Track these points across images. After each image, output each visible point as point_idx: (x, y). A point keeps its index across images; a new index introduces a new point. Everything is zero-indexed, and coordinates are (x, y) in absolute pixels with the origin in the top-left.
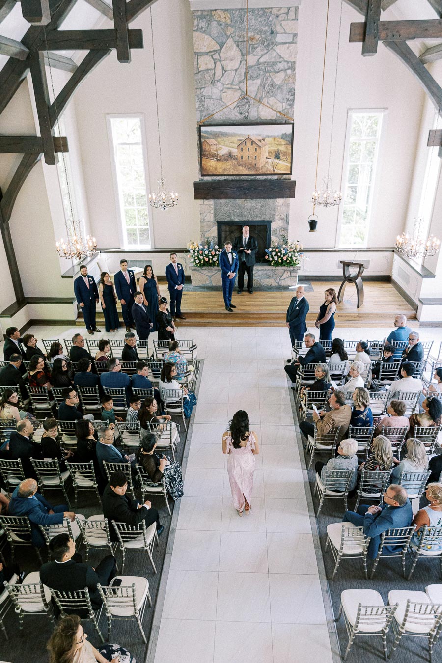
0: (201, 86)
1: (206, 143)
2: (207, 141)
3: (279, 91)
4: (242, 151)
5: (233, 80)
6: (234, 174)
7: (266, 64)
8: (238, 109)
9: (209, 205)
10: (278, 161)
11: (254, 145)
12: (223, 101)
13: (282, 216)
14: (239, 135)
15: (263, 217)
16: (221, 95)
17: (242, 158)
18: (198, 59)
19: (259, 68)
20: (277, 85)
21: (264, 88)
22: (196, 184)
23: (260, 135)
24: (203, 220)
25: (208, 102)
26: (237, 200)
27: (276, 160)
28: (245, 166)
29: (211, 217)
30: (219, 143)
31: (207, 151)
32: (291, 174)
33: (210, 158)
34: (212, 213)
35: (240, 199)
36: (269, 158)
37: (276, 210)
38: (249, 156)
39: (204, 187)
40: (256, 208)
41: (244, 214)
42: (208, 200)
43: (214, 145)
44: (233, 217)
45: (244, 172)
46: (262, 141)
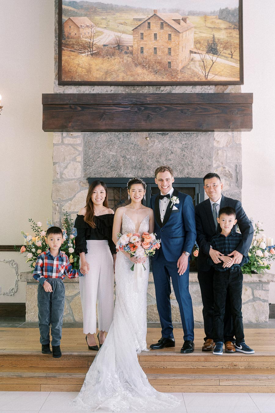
1: (70, 23)
2: (77, 20)
4: (142, 38)
6: (126, 80)
9: (71, 145)
10: (215, 58)
11: (166, 28)
13: (226, 169)
14: (136, 11)
15: (186, 171)
17: (142, 52)
22: (45, 97)
23: (177, 11)
24: (58, 176)
26: (133, 134)
27: (211, 57)
28: (149, 67)
29: (75, 169)
30: (97, 24)
31: (72, 38)
32: (241, 82)
33: (78, 50)
34: (79, 162)
35: (139, 133)
36: (195, 53)
37: (213, 158)
38: (155, 49)
39: (65, 103)
40: (172, 153)
41: (146, 164)
42: (71, 133)
43: (87, 26)
44: (122, 170)
45: (146, 78)
46: (182, 22)
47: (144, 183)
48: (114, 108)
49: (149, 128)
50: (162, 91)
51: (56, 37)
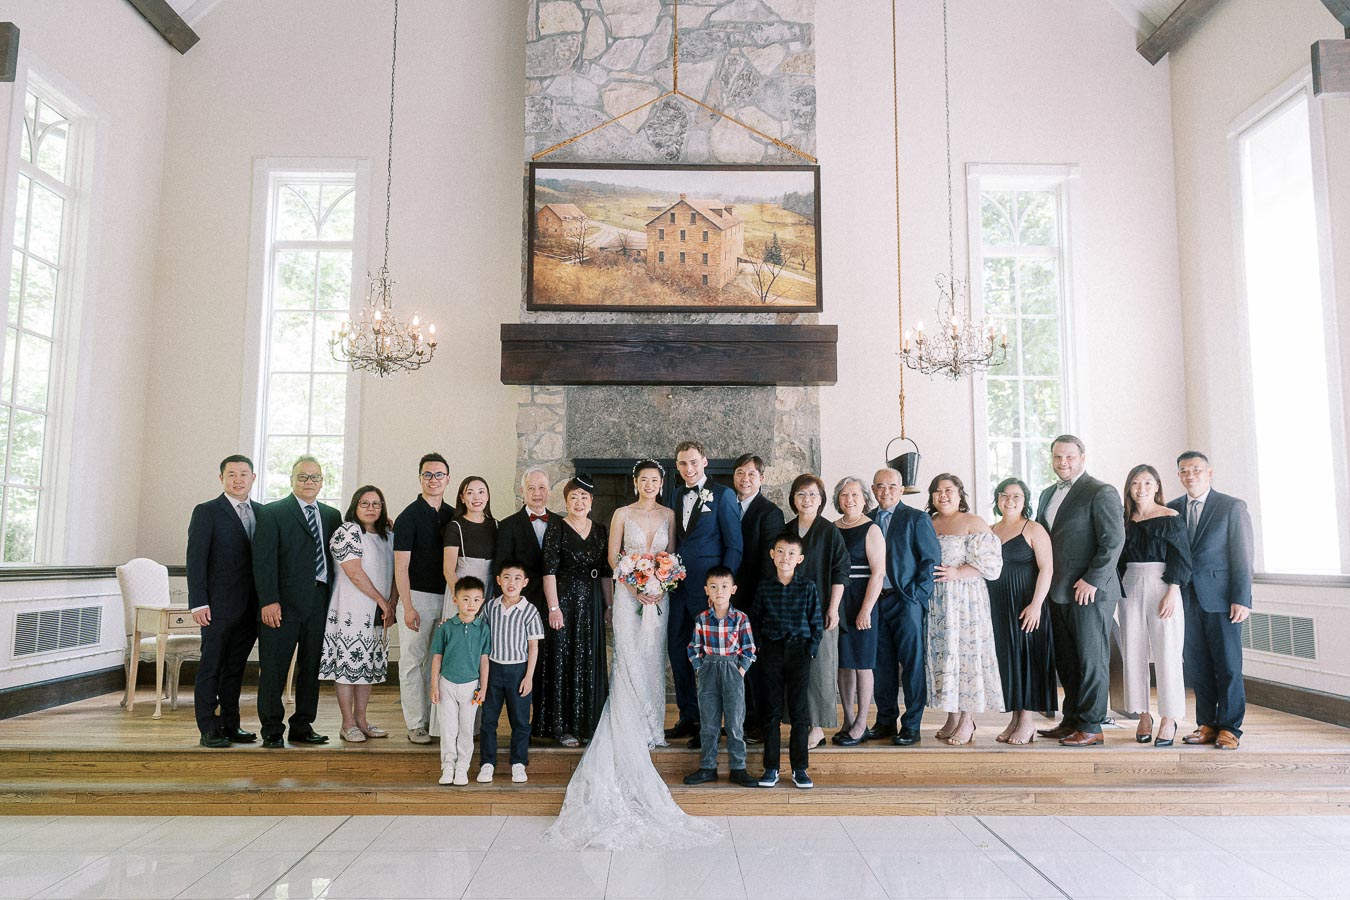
0: (543, 72)
1: (547, 213)
2: (556, 208)
3: (770, 92)
4: (662, 238)
5: (638, 60)
6: (635, 303)
7: (732, 25)
8: (650, 132)
9: (547, 406)
10: (777, 269)
11: (699, 223)
12: (603, 112)
13: (797, 444)
14: (653, 195)
15: (731, 448)
16: (600, 97)
17: (661, 259)
18: (538, 9)
19: (710, 35)
20: (763, 77)
21: (727, 83)
22: (506, 329)
23: (718, 196)
24: (526, 456)
25: (559, 113)
26: (647, 389)
27: (771, 268)
28: (672, 283)
29: (553, 445)
30: (590, 216)
31: (549, 236)
32: (819, 307)
33: (560, 255)
34: (559, 433)
35: (656, 387)
36: (746, 261)
37: (776, 426)
38: (683, 254)
39: (536, 339)
40: (709, 419)
41: (667, 437)
42: (547, 387)
43: (575, 218)
44: (629, 446)
45: (666, 298)
46: (724, 212)
47: (661, 467)
48: (616, 347)
49: (672, 379)
50: (693, 321)
51: (524, 234)
